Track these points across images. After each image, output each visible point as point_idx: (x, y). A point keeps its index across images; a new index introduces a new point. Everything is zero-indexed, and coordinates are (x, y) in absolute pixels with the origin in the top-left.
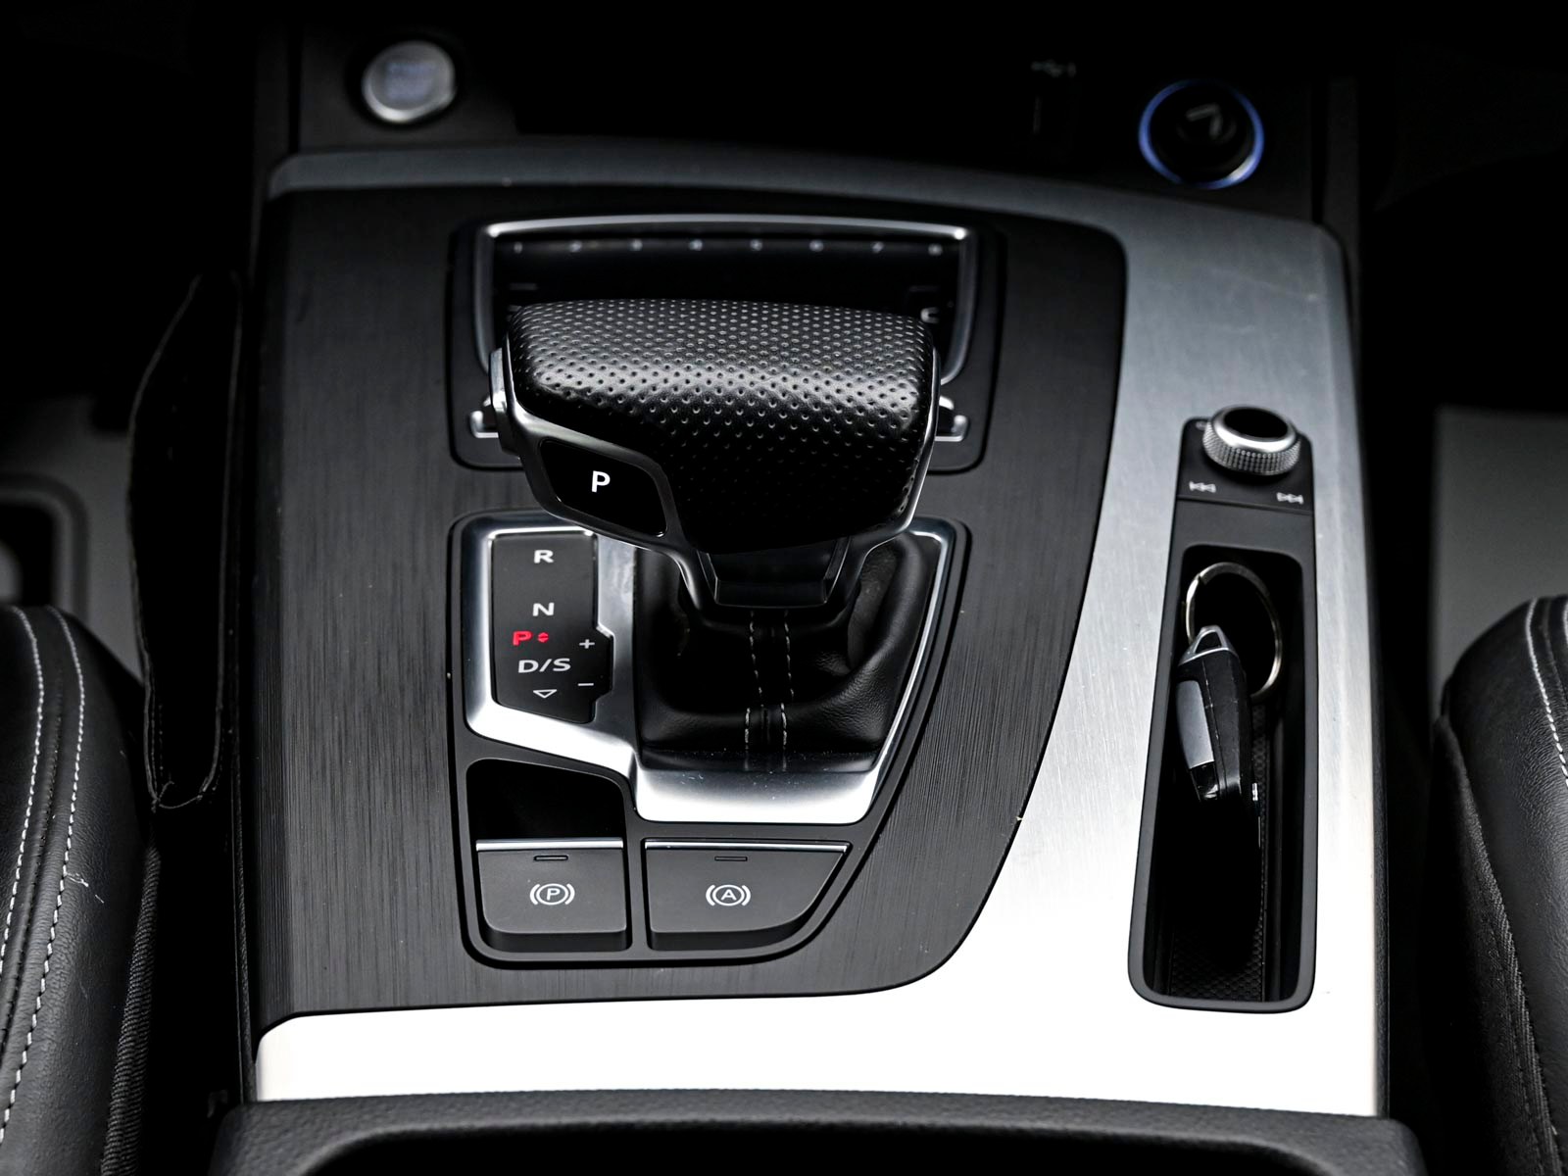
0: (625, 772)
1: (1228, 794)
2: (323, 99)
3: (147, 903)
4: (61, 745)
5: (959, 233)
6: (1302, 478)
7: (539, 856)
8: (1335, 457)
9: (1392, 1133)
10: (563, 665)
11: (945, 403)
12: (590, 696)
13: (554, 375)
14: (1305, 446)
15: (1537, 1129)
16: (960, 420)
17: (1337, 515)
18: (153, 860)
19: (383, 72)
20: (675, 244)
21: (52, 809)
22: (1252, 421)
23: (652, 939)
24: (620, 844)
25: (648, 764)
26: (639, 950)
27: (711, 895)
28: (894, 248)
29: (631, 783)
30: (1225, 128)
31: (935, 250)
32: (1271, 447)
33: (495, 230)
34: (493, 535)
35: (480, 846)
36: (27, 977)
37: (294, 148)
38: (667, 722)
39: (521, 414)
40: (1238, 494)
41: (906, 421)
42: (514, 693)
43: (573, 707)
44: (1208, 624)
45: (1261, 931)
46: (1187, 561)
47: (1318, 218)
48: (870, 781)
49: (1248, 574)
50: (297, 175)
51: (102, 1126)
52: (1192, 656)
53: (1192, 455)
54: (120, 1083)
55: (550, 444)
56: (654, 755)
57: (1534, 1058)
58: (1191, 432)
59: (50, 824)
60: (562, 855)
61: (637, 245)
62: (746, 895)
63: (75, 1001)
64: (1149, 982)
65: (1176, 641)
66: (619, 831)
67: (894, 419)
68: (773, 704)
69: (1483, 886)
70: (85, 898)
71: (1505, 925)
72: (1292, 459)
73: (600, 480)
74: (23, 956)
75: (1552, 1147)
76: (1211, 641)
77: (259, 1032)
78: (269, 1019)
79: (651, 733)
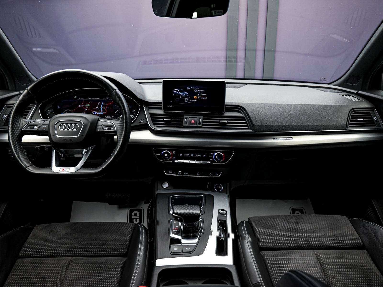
0: (181, 239)
1: (222, 239)
2: (160, 186)
3: (148, 251)
4: (142, 237)
5: (203, 196)
6: (226, 214)
7: (175, 246)
8: (228, 212)
9: (234, 266)
10: (176, 231)
11: (202, 209)
12: (178, 233)
13: (175, 211)
14: (226, 211)
15: (244, 264)
16: (203, 210)
17: (229, 216)
18: (149, 245)
19: (164, 184)
20: (184, 197)
21: (142, 242)
22: (223, 210)
23: (183, 252)
24: (180, 245)
25: (182, 238)
26: (182, 253)
27: (187, 249)
28: (198, 197)
29: (181, 240)
30: (220, 187)
31: (201, 197)
32: (224, 212)
33: (171, 196)
34: (171, 220)
35: (171, 245)
36: (140, 256)
37: (158, 190)
38: (184, 235)
39: (173, 214)
40: (222, 215)
41: (199, 214)
42: (173, 233)
43: (177, 234)
44: (220, 225)
45: (225, 248)
46: (219, 221)
47: (227, 193)
48: (198, 239)
49: (223, 221)
50: (158, 192)
51: (144, 270)
52: (219, 228)
53: (219, 213)
54: (146, 263)
55: (175, 216)
56: (183, 238)
57: (243, 258)
58: (219, 210)
59: (142, 244)
60: (176, 246)
61: (181, 197)
62: (189, 249)
63: (143, 258)
64: (217, 254)
65: (218, 227)
66: (180, 244)
67: (198, 214)
68: (191, 234)
69: (239, 245)
70: (144, 249)
71: (241, 248)
72: (225, 213)
73: (179, 219)
74: (140, 254)
75: (245, 266)
76: (220, 227)
77: (156, 260)
78: (157, 259)
79: (183, 236)
